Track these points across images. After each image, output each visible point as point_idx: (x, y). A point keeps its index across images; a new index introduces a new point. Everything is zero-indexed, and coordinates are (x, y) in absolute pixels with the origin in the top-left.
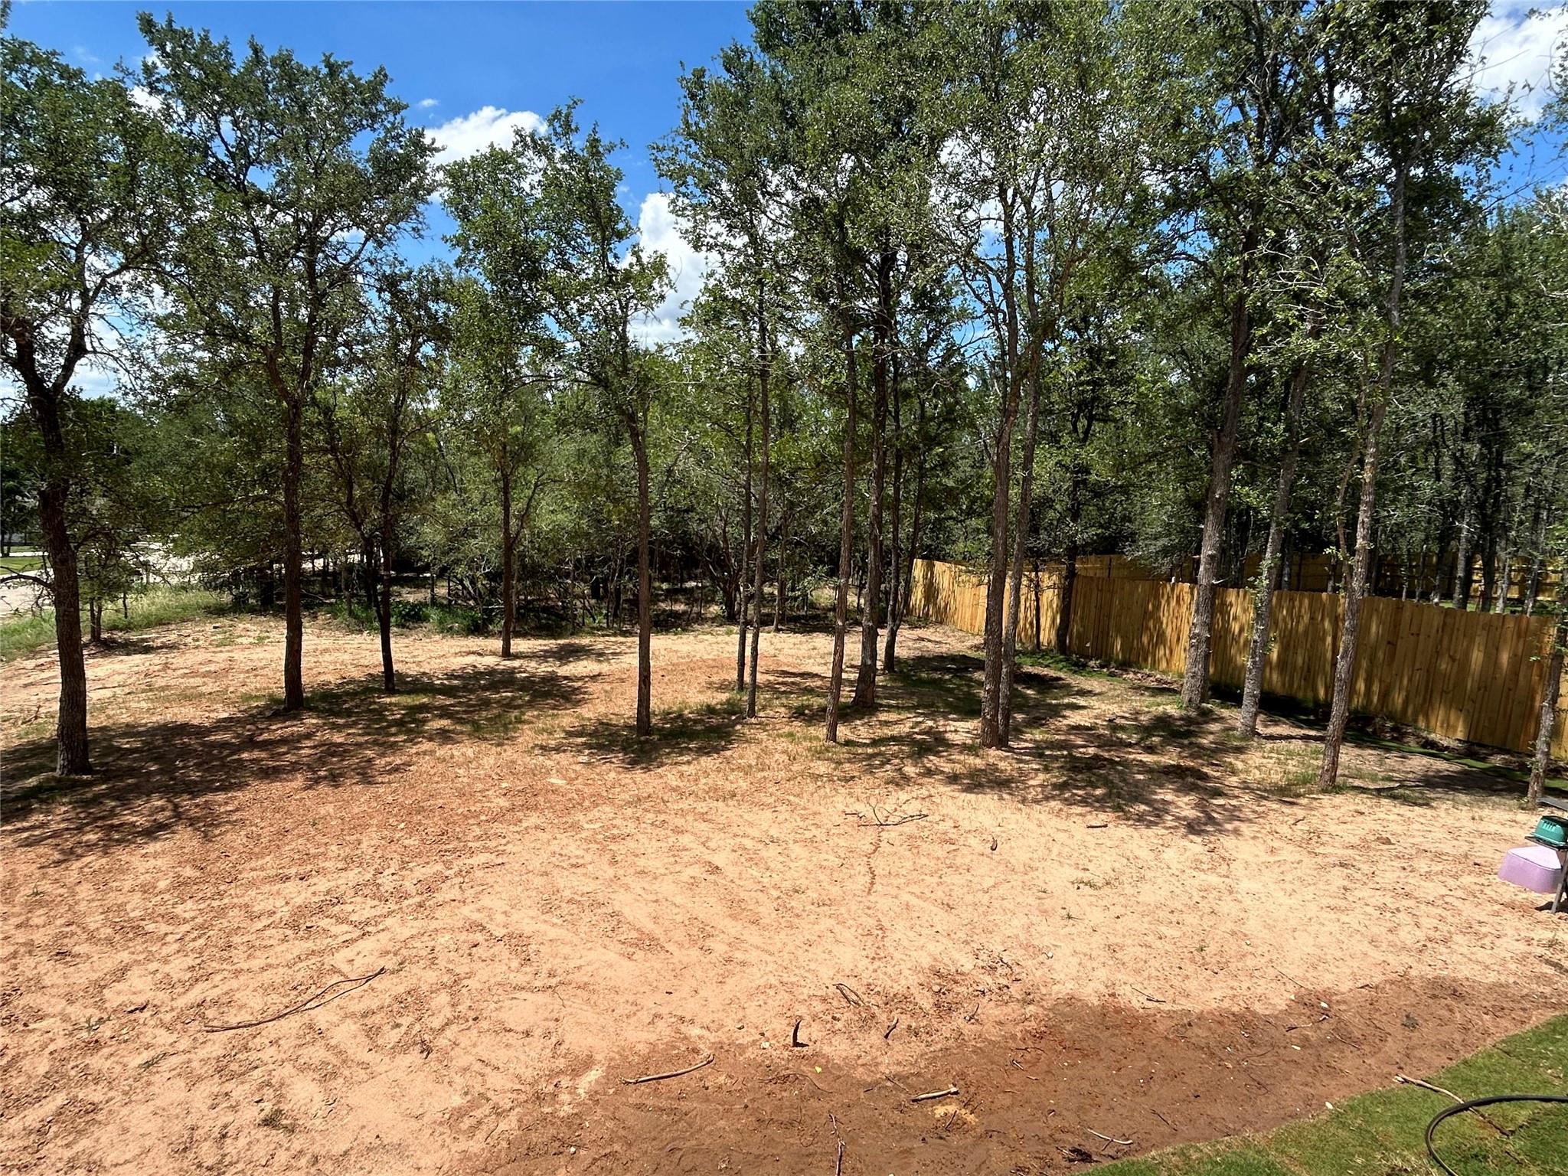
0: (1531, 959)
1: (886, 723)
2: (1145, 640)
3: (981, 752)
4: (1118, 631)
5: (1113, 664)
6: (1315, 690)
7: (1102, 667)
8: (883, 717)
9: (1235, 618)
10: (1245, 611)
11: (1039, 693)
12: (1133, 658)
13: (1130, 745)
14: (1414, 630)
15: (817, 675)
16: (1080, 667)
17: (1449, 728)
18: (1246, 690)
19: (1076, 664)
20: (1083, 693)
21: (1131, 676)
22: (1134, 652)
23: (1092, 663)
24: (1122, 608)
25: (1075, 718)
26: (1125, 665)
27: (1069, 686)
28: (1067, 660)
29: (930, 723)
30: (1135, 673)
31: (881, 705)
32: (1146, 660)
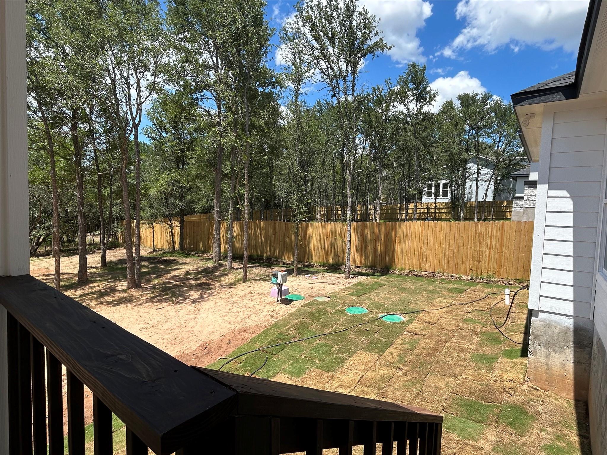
0: (267, 316)
1: (92, 287)
2: (210, 242)
3: (128, 291)
4: (201, 240)
5: (199, 252)
6: (257, 252)
7: (196, 254)
8: (91, 285)
9: (235, 231)
10: (237, 229)
11: (165, 266)
12: (207, 249)
13: (190, 279)
14: (279, 230)
15: (67, 273)
16: (188, 255)
17: (289, 258)
18: (228, 254)
19: (186, 254)
20: (182, 264)
21: (205, 255)
22: (207, 247)
23: (192, 253)
24: (202, 232)
25: (176, 273)
26: (203, 252)
27: (178, 262)
28: (183, 253)
29: (112, 284)
30: (207, 254)
31: (91, 281)
32: (210, 249)
